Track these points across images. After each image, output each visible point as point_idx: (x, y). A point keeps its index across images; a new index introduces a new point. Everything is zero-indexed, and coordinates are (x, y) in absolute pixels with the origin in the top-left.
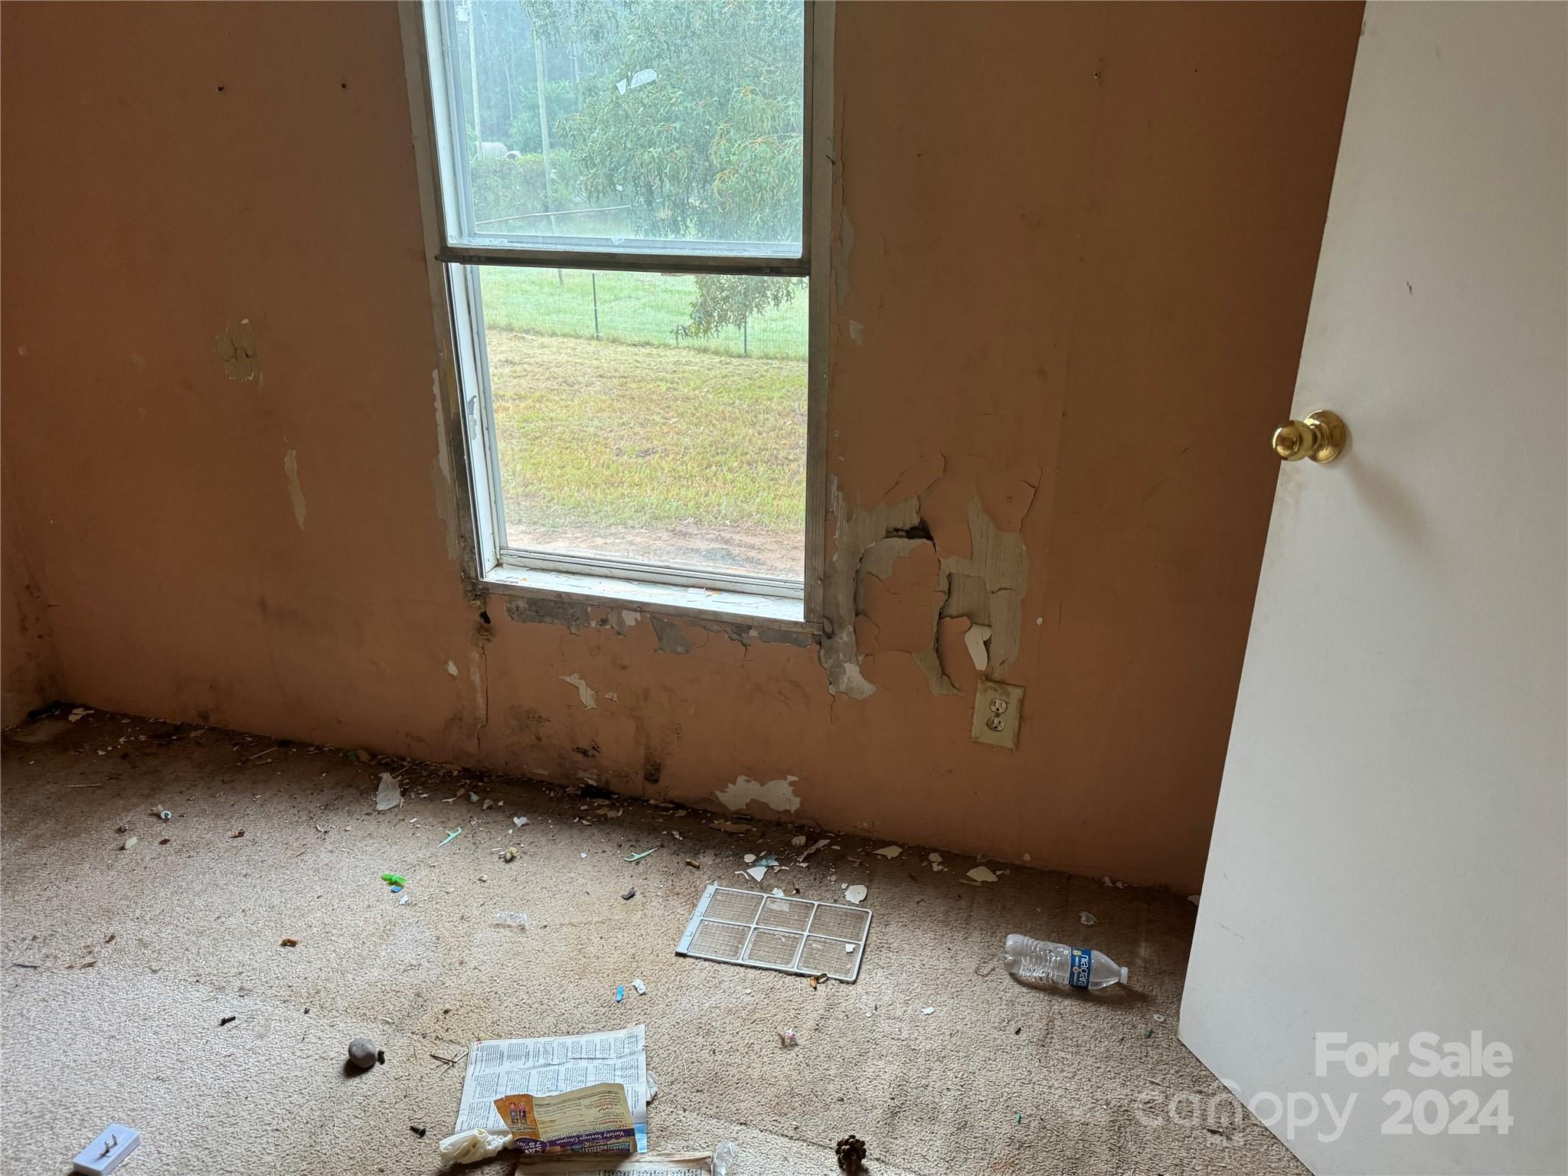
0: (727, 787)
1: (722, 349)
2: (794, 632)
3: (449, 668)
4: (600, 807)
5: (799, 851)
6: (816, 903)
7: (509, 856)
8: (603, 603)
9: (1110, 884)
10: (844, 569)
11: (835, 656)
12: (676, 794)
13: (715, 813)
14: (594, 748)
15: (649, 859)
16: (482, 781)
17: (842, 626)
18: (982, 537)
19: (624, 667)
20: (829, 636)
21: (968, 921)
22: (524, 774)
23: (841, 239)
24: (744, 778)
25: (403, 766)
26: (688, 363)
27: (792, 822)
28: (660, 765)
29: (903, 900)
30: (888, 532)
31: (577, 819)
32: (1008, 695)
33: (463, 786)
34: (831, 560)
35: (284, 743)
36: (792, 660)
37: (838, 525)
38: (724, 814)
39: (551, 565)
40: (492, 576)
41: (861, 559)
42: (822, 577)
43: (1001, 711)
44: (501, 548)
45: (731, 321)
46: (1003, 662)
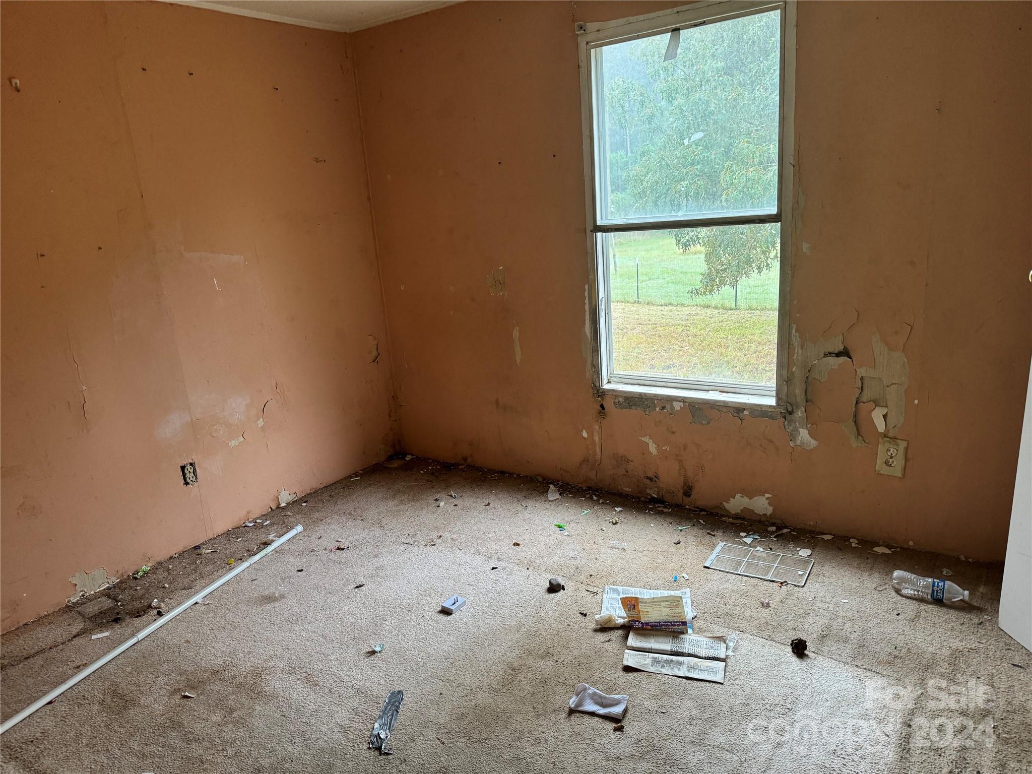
0: (730, 500)
1: (719, 305)
2: (770, 411)
3: (583, 434)
4: (659, 507)
5: (772, 533)
6: (782, 555)
7: (614, 522)
8: (663, 398)
9: (964, 559)
10: (799, 375)
11: (793, 425)
12: (700, 503)
13: (723, 515)
14: (656, 477)
15: (687, 530)
16: (598, 492)
17: (798, 408)
18: (880, 355)
19: (673, 433)
20: (791, 413)
21: (872, 568)
22: (618, 491)
23: (798, 203)
24: (739, 495)
25: (558, 484)
26: (697, 314)
27: (768, 521)
28: (692, 487)
29: (833, 557)
30: (825, 354)
31: (648, 511)
32: (898, 445)
33: (589, 493)
34: (792, 370)
35: (502, 473)
36: (768, 427)
37: (796, 351)
38: (728, 514)
39: (635, 382)
40: (606, 386)
41: (809, 371)
42: (786, 380)
43: (893, 455)
44: (610, 374)
45: (727, 283)
46: (895, 426)
